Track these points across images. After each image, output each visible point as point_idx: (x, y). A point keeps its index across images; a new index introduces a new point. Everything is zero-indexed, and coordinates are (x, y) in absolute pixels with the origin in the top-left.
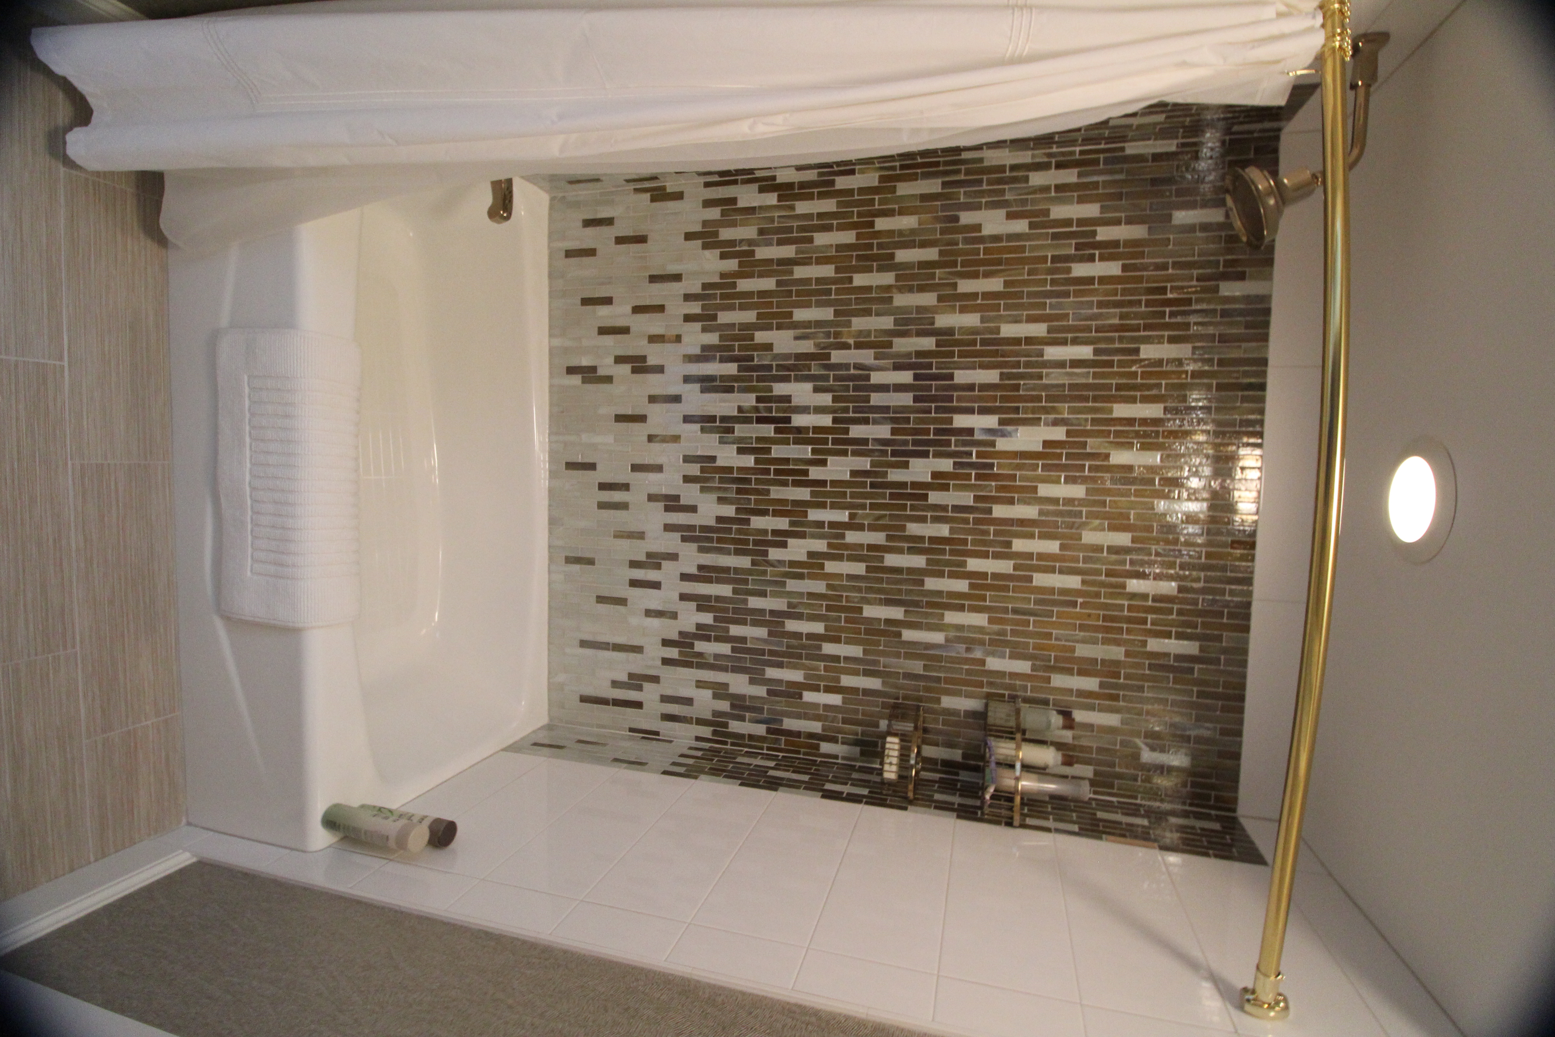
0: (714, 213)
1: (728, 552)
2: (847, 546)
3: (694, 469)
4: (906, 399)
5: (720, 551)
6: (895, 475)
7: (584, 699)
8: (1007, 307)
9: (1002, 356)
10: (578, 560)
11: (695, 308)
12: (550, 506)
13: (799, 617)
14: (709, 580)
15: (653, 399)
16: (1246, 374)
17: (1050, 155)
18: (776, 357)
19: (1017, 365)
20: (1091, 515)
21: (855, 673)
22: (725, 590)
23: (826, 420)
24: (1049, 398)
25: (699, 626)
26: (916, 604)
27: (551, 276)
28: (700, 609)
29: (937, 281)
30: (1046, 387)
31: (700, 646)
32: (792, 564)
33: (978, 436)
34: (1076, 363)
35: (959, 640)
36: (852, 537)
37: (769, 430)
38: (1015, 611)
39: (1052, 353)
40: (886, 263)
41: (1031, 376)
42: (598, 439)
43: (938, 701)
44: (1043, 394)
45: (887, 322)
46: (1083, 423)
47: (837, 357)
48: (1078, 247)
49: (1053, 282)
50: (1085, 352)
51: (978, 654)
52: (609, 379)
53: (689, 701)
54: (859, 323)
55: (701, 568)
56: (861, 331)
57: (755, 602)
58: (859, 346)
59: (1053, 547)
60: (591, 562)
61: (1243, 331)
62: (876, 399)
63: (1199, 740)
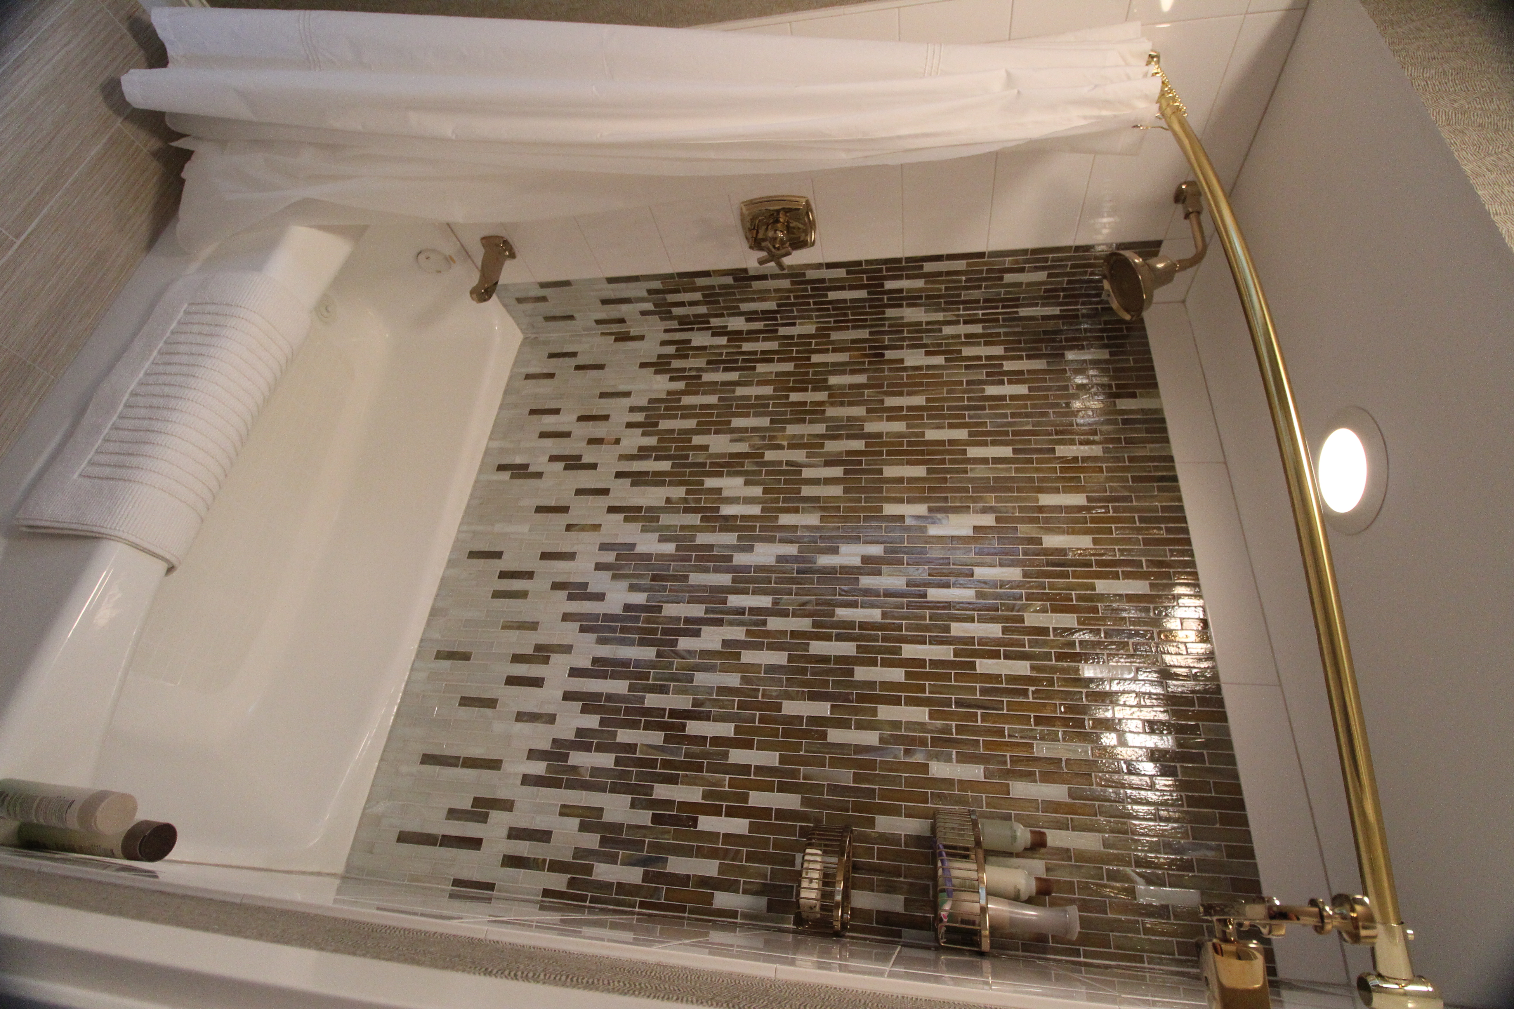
0: (671, 350)
1: (631, 643)
2: (768, 634)
3: (609, 557)
4: (836, 491)
5: (622, 642)
6: (825, 560)
7: (404, 838)
8: (930, 417)
9: (928, 454)
10: (451, 655)
11: (639, 417)
12: (437, 595)
13: (705, 717)
14: (603, 676)
15: (579, 492)
16: (1156, 468)
17: (958, 316)
18: (711, 456)
19: (943, 462)
20: (1030, 597)
21: (768, 787)
22: (620, 687)
23: (755, 510)
24: (975, 489)
25: (580, 732)
26: (846, 698)
27: (506, 392)
28: (585, 710)
29: (866, 398)
30: (972, 480)
31: (577, 758)
32: (704, 654)
33: (908, 522)
34: (997, 460)
35: (898, 740)
36: (774, 623)
37: (695, 519)
38: (959, 703)
39: (973, 452)
40: (820, 385)
41: (957, 471)
42: (510, 529)
43: (871, 823)
44: (970, 486)
45: (820, 429)
46: (1012, 511)
47: (770, 455)
48: (988, 374)
49: (969, 399)
50: (1006, 451)
51: (919, 758)
52: (539, 475)
53: (544, 836)
54: (792, 429)
55: (596, 661)
56: (794, 435)
57: (652, 700)
58: (791, 447)
59: (994, 630)
60: (465, 657)
61: (1144, 435)
62: (807, 491)
63: (1204, 865)
